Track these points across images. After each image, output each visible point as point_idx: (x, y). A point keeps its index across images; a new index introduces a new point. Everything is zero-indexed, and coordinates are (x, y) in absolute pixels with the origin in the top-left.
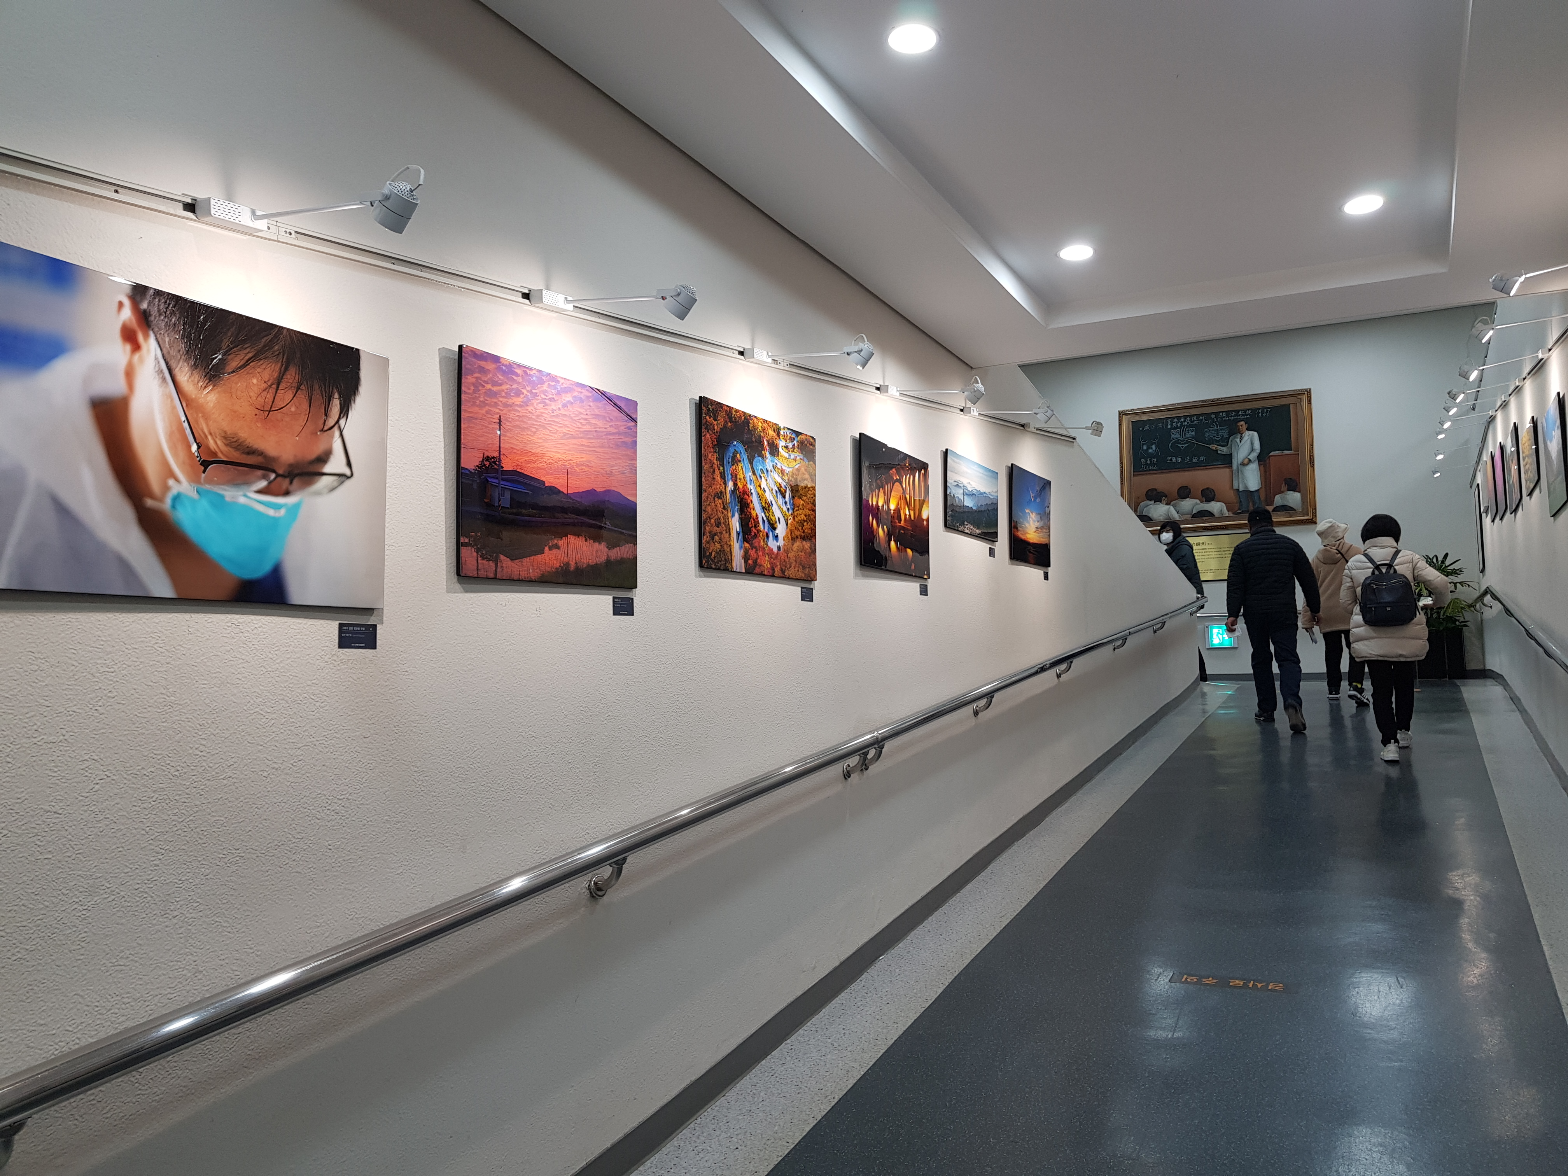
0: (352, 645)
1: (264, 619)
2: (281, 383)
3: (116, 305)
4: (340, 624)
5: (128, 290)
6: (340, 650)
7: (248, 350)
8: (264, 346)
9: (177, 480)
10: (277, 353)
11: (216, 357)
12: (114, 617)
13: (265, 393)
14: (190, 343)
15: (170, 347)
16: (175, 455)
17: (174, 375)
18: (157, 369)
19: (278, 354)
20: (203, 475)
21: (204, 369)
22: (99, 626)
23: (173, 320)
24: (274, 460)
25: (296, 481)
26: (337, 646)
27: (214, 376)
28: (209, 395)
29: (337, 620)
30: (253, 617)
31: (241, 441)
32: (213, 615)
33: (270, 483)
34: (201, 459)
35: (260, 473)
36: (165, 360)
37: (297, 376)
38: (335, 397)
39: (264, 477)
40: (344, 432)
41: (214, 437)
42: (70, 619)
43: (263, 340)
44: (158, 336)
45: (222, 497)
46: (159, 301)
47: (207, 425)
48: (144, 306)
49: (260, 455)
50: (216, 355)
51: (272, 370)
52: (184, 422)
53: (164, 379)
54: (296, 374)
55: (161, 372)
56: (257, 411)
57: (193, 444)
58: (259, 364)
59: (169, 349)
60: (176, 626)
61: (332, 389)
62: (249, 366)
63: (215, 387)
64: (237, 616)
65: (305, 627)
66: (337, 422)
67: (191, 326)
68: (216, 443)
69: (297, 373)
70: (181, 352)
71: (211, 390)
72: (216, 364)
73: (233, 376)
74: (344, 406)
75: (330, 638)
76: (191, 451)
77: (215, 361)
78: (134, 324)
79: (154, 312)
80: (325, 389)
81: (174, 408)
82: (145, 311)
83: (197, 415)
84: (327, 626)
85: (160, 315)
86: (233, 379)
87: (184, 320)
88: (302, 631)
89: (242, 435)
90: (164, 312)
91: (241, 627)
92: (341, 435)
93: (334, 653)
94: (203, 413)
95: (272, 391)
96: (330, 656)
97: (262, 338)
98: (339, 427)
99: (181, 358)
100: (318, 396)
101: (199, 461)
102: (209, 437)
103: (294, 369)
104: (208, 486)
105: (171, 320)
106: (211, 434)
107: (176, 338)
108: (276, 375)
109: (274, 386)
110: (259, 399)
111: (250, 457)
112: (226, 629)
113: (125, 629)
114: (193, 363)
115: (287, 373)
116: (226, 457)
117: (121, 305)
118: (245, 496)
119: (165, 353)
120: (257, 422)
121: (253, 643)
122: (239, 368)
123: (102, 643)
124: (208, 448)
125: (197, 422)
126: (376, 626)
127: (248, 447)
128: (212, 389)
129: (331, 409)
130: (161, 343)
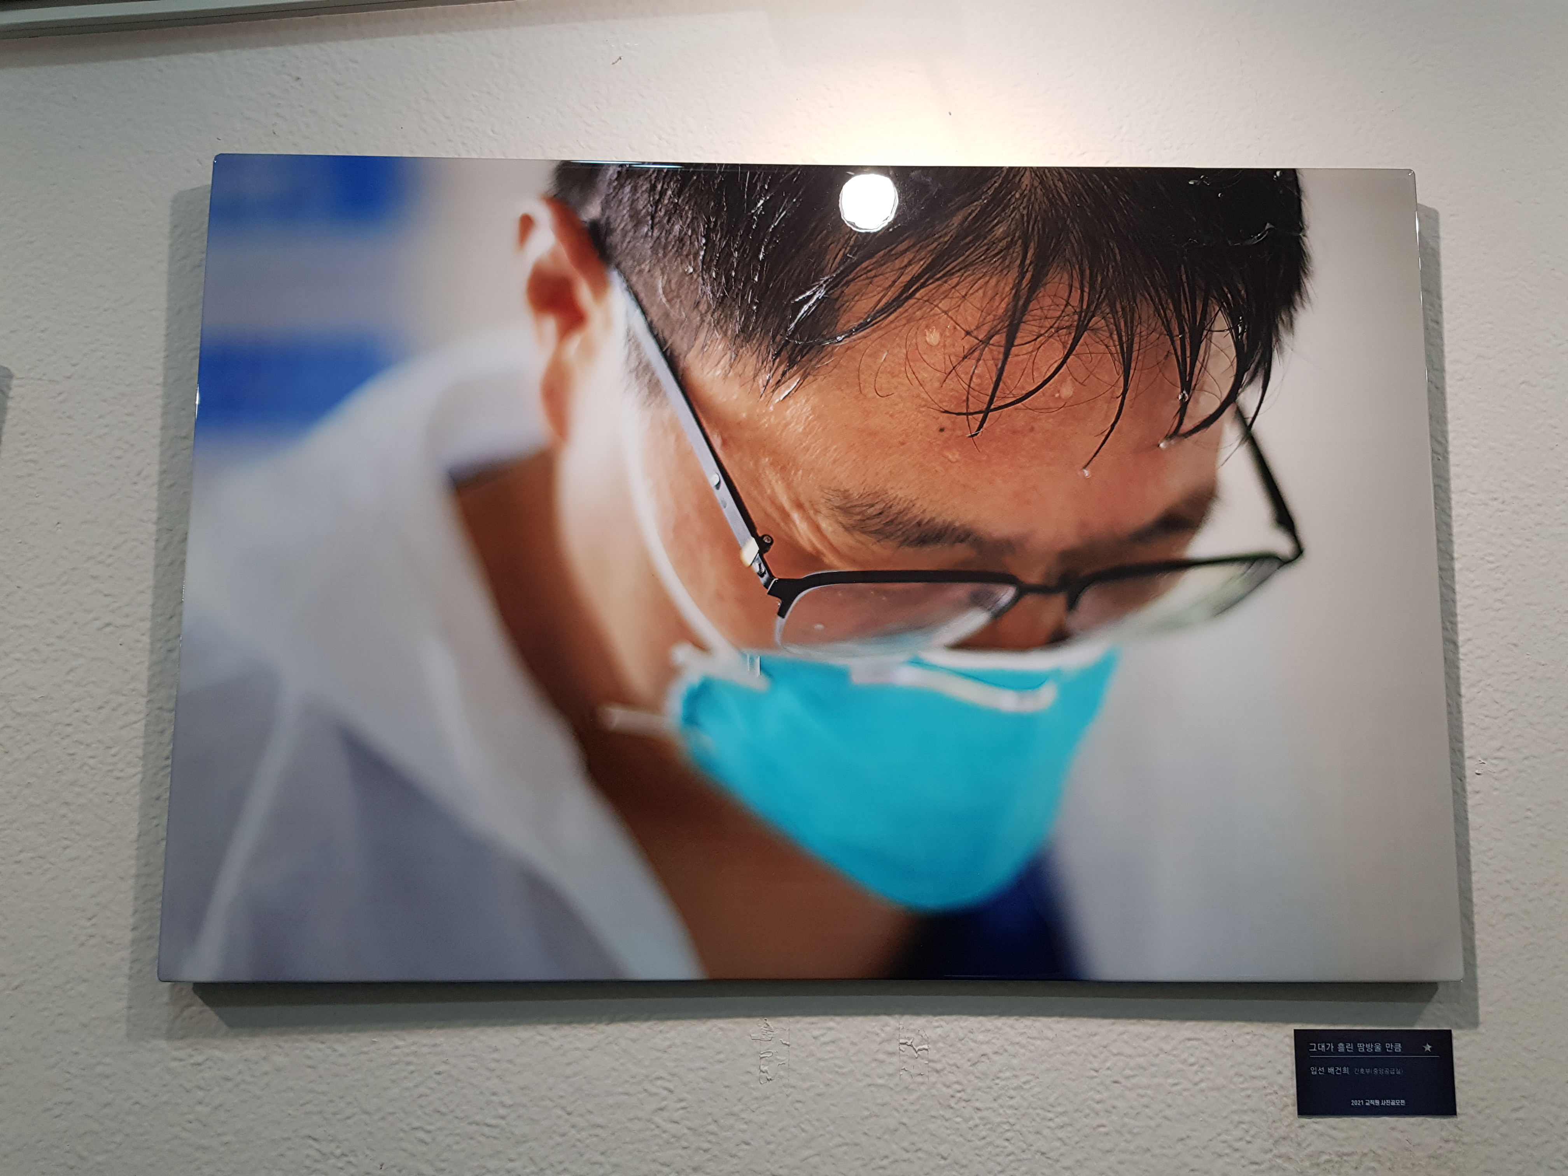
0: (1355, 1103)
1: (1012, 1027)
2: (1023, 326)
3: (512, 228)
4: (1297, 1032)
5: (544, 182)
6: (1305, 1120)
7: (909, 255)
8: (962, 234)
9: (700, 646)
10: (1003, 243)
11: (810, 297)
12: (539, 1038)
13: (970, 362)
14: (728, 278)
15: (669, 301)
16: (693, 580)
17: (684, 370)
18: (634, 364)
19: (1008, 247)
20: (780, 622)
21: (774, 337)
22: (493, 1065)
23: (677, 228)
24: (1007, 546)
25: (1088, 600)
26: (1294, 1109)
27: (805, 350)
28: (791, 402)
29: (1287, 1021)
30: (972, 1022)
31: (895, 510)
32: (838, 1019)
33: (998, 616)
34: (771, 577)
35: (961, 591)
36: (656, 337)
37: (1076, 294)
38: (1217, 326)
39: (976, 601)
40: (1260, 428)
41: (811, 512)
42: (414, 1048)
43: (957, 220)
44: (634, 279)
45: (842, 675)
46: (634, 190)
47: (789, 486)
48: (593, 211)
49: (962, 541)
50: (808, 293)
51: (990, 293)
52: (718, 486)
53: (654, 387)
54: (1071, 287)
55: (643, 369)
56: (944, 420)
57: (745, 542)
58: (946, 286)
59: (668, 306)
60: (721, 1057)
61: (1205, 305)
62: (912, 301)
63: (810, 378)
64: (919, 1022)
65: (1167, 1048)
66: (1232, 397)
67: (729, 232)
68: (817, 529)
69: (1076, 284)
70: (703, 307)
71: (796, 389)
72: (811, 316)
73: (864, 337)
74: (1253, 348)
75: (1264, 1083)
76: (741, 562)
77: (806, 307)
78: (566, 263)
79: (621, 219)
80: (1178, 310)
81: (685, 455)
82: (594, 226)
83: (757, 463)
84: (1249, 1043)
85: (638, 224)
86: (862, 346)
87: (709, 221)
88: (1157, 1061)
89: (900, 494)
90: (648, 213)
91: (933, 1054)
92: (1249, 438)
93: (1282, 1131)
94: (773, 453)
95: (992, 354)
96: (1269, 1144)
97: (953, 214)
98: (1240, 414)
99: (703, 321)
100: (1155, 335)
101: (766, 585)
102: (796, 516)
103: (1066, 276)
104: (795, 652)
105: (669, 232)
106: (799, 506)
107: (685, 273)
108: (1003, 305)
109: (999, 339)
110: (951, 383)
111: (927, 549)
112: (882, 1062)
113: (569, 1071)
114: (738, 328)
115: (1041, 292)
116: (853, 561)
117: (527, 224)
118: (917, 662)
119: (655, 319)
120: (949, 448)
121: (978, 1104)
122: (882, 311)
123: (502, 1111)
124: (793, 546)
125: (756, 481)
126: (1446, 1036)
127: (919, 524)
128: (800, 385)
129: (1204, 366)
130: (642, 295)
